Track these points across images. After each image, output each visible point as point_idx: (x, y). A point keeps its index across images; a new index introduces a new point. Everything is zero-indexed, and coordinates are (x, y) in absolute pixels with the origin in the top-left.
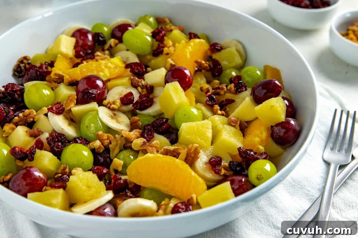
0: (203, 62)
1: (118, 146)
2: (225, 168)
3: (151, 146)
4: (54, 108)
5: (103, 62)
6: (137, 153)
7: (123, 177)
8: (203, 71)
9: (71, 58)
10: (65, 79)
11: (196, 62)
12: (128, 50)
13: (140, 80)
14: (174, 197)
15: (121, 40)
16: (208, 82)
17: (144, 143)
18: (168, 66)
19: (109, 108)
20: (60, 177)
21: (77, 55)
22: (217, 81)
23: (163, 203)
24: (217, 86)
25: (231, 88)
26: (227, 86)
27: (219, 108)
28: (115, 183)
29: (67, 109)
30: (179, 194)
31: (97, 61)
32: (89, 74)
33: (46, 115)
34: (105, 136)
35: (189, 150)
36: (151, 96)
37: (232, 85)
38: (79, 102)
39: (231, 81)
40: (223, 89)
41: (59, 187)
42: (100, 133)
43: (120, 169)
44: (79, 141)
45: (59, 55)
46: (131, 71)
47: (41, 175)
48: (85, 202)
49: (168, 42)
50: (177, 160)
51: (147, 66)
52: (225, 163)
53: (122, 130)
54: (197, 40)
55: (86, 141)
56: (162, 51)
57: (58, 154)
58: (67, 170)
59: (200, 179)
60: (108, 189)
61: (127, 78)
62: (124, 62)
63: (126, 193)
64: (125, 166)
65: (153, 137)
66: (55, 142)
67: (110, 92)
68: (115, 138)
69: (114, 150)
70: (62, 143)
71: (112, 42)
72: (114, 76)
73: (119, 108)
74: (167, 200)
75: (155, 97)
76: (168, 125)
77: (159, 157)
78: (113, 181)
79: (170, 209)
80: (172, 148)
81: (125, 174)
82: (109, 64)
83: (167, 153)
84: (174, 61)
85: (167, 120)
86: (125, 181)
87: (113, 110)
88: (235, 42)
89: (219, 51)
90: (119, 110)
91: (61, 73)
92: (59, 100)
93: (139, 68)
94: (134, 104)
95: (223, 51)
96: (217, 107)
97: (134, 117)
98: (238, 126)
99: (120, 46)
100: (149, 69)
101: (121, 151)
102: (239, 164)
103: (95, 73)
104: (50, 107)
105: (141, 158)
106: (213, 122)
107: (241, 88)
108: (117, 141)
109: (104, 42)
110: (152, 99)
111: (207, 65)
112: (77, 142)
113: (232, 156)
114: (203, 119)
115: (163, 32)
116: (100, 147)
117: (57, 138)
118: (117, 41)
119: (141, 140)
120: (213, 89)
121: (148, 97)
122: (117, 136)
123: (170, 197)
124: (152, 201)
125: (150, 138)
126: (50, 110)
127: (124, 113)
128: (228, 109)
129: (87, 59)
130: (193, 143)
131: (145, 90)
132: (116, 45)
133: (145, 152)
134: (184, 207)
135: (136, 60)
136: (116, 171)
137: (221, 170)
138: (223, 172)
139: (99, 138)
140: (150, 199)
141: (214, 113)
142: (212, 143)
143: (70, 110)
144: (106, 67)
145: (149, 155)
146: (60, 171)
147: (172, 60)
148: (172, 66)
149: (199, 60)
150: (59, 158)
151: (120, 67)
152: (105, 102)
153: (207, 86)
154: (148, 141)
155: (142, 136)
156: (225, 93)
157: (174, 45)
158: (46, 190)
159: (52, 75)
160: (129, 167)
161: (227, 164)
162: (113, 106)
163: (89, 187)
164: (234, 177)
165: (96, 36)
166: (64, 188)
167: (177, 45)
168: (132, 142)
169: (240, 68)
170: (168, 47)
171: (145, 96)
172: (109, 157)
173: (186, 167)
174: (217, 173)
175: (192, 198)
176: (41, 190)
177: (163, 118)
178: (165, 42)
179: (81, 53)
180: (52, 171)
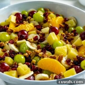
0: (62, 25)
1: (34, 55)
2: (72, 63)
3: (46, 55)
4: (11, 42)
5: (27, 25)
6: (40, 58)
7: (36, 66)
8: (62, 28)
9: (15, 24)
10: (13, 31)
11: (60, 25)
12: (35, 20)
13: (40, 31)
14: (55, 73)
15: (32, 17)
16: (64, 32)
17: (43, 54)
18: (50, 26)
19: (30, 42)
20: (15, 66)
21: (17, 22)
22: (67, 32)
23: (51, 75)
24: (67, 34)
25: (72, 34)
26: (71, 34)
27: (68, 41)
28: (33, 68)
29: (15, 42)
30: (56, 72)
31: (24, 24)
32: (22, 29)
33: (8, 44)
34: (29, 51)
35: (60, 56)
36: (44, 37)
37: (73, 33)
38: (19, 39)
39: (72, 32)
40: (69, 35)
41: (15, 70)
42: (27, 50)
43: (35, 63)
44: (20, 54)
45: (11, 23)
46: (36, 28)
47: (8, 65)
48: (24, 75)
49: (49, 17)
50: (55, 60)
51: (42, 27)
52: (72, 61)
53: (35, 50)
54: (60, 17)
55: (22, 53)
56: (47, 21)
57: (13, 58)
58: (17, 64)
59: (64, 67)
60: (31, 70)
61: (35, 31)
62: (34, 25)
63: (38, 72)
64: (37, 62)
65: (46, 52)
66: (11, 54)
67: (29, 36)
68: (32, 52)
69: (32, 56)
70: (14, 54)
71: (29, 17)
72: (31, 30)
73: (33, 41)
74: (52, 74)
75: (46, 37)
76: (51, 47)
77: (49, 59)
78: (33, 67)
79: (54, 77)
80: (53, 56)
81: (37, 65)
82: (29, 26)
83: (51, 57)
84: (52, 25)
85: (50, 46)
86: (37, 67)
87: (31, 42)
88: (73, 18)
89: (67, 21)
90: (33, 42)
91: (12, 29)
92: (12, 39)
93: (39, 27)
94: (38, 40)
95: (69, 21)
96: (67, 41)
97: (38, 45)
98: (75, 48)
99: (32, 19)
100: (43, 27)
101: (34, 57)
102: (77, 62)
103: (24, 29)
104: (9, 41)
105: (42, 59)
106: (67, 46)
107: (76, 34)
108: (33, 53)
109: (26, 18)
110: (45, 38)
111: (63, 26)
112: (19, 54)
113: (74, 59)
114: (63, 46)
115: (48, 14)
116: (27, 56)
117: (12, 52)
118: (31, 17)
119: (42, 53)
120: (66, 35)
121: (43, 38)
122: (33, 51)
123: (53, 73)
124: (47, 75)
125: (45, 52)
126: (9, 42)
127: (35, 43)
128: (71, 42)
129: (21, 24)
130: (61, 54)
131: (42, 35)
132: (30, 19)
133: (43, 57)
134: (58, 77)
135: (38, 24)
136: (33, 64)
137: (70, 64)
138: (71, 64)
139: (27, 52)
140: (46, 74)
141: (67, 43)
142: (67, 54)
143: (16, 42)
144: (28, 27)
145: (45, 58)
146: (14, 64)
147: (51, 24)
148: (51, 26)
149: (61, 24)
150: (13, 59)
151: (33, 27)
152: (28, 39)
153: (63, 34)
154: (44, 53)
155: (42, 51)
156: (70, 36)
157: (51, 19)
158: (10, 71)
159: (9, 30)
160: (38, 63)
161: (73, 62)
162: (31, 41)
163: (25, 70)
164: (75, 66)
165: (23, 15)
166: (16, 70)
167: (52, 19)
168: (38, 54)
169: (75, 27)
170: (50, 20)
171: (42, 37)
172: (31, 59)
173: (59, 62)
174: (69, 65)
175: (61, 73)
176: (8, 71)
177: (49, 45)
178: (48, 18)
179: (18, 22)
180: (11, 64)
